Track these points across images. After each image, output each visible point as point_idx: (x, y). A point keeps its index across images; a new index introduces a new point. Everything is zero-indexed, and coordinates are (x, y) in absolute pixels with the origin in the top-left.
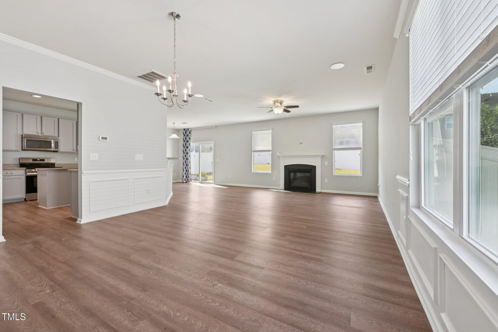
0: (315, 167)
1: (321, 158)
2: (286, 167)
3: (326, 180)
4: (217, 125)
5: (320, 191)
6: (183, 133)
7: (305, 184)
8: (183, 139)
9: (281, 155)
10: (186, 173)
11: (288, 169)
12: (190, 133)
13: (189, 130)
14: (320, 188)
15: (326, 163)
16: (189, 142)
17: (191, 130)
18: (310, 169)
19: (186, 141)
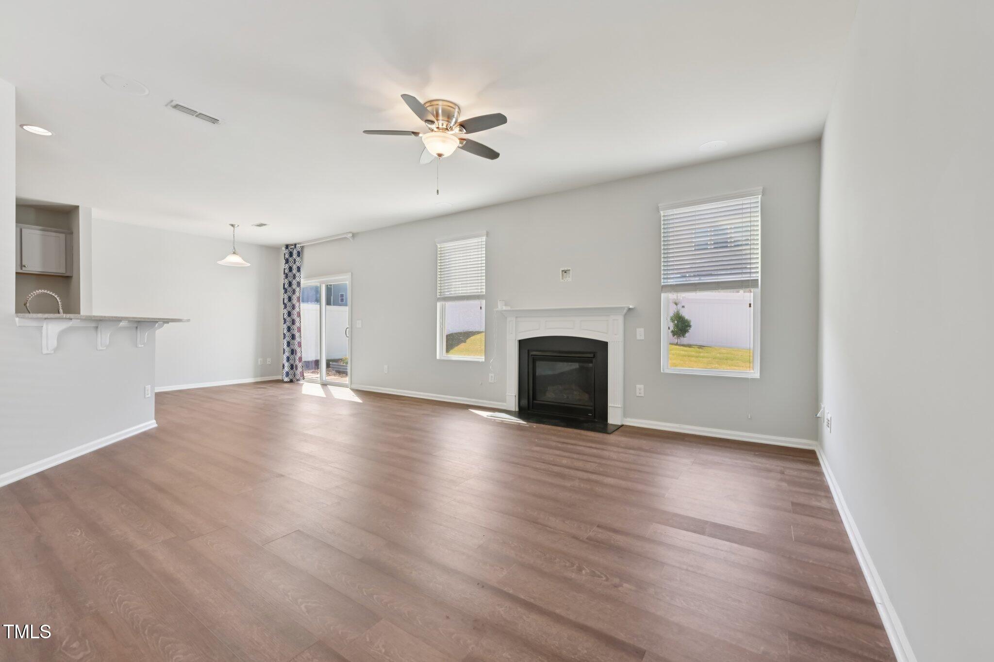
0: (604, 345)
1: (625, 316)
2: (522, 343)
3: (638, 386)
4: (355, 231)
5: (619, 424)
6: (285, 254)
7: (575, 397)
8: (284, 272)
9: (509, 308)
10: (292, 357)
11: (528, 350)
12: (299, 254)
13: (297, 246)
14: (619, 412)
15: (640, 334)
16: (297, 279)
17: (302, 248)
18: (590, 353)
19: (290, 274)
